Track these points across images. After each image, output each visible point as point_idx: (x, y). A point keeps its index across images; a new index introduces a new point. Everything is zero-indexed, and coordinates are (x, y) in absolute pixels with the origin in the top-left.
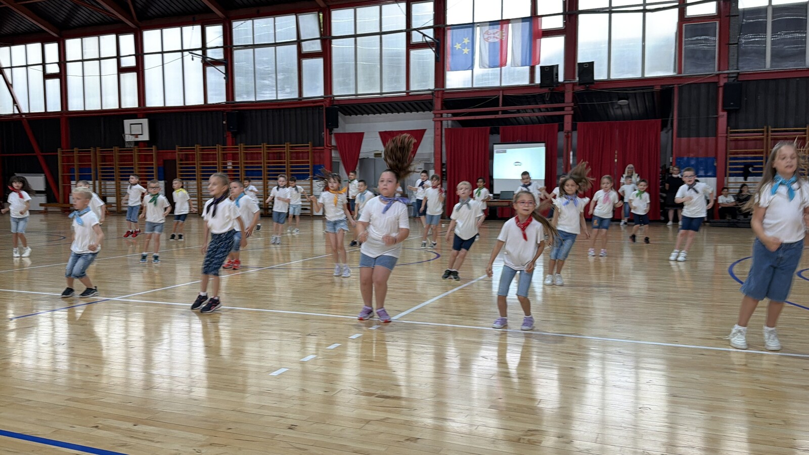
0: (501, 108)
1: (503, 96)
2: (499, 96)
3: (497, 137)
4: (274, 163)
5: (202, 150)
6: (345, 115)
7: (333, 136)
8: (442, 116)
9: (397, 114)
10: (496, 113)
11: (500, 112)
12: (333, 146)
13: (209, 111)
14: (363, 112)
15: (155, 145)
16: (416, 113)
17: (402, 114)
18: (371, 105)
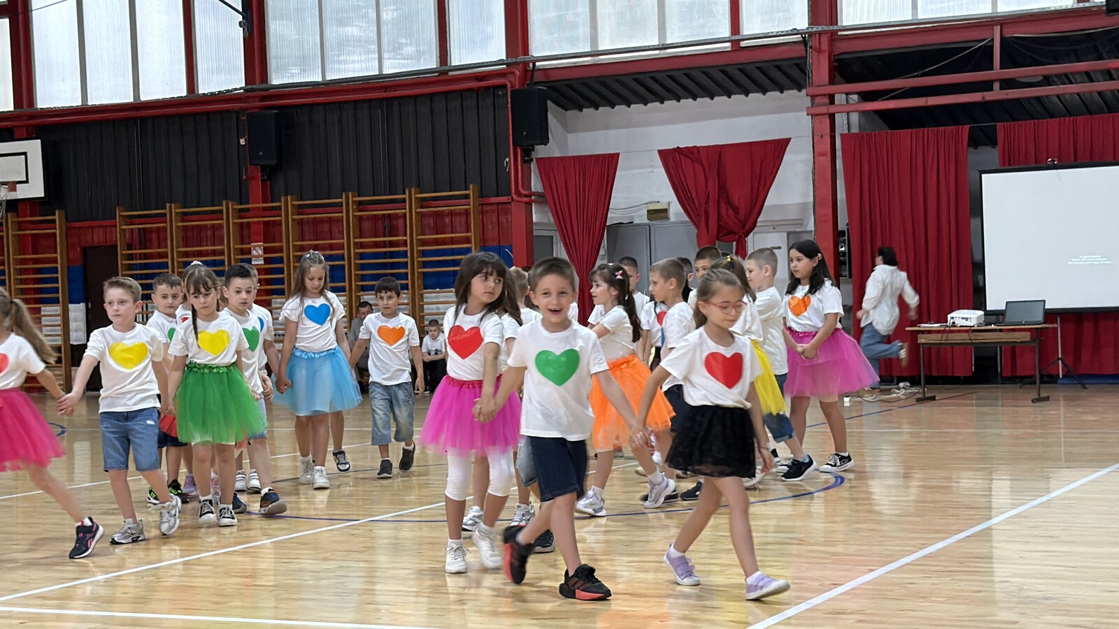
0: (997, 72)
1: (1003, 39)
2: (993, 40)
3: (991, 154)
4: (376, 245)
5: (184, 217)
6: (566, 110)
7: (533, 166)
8: (832, 101)
9: (707, 100)
10: (987, 86)
11: (996, 86)
12: (537, 194)
13: (203, 113)
14: (613, 98)
15: (59, 209)
16: (760, 95)
17: (721, 100)
18: (635, 80)
